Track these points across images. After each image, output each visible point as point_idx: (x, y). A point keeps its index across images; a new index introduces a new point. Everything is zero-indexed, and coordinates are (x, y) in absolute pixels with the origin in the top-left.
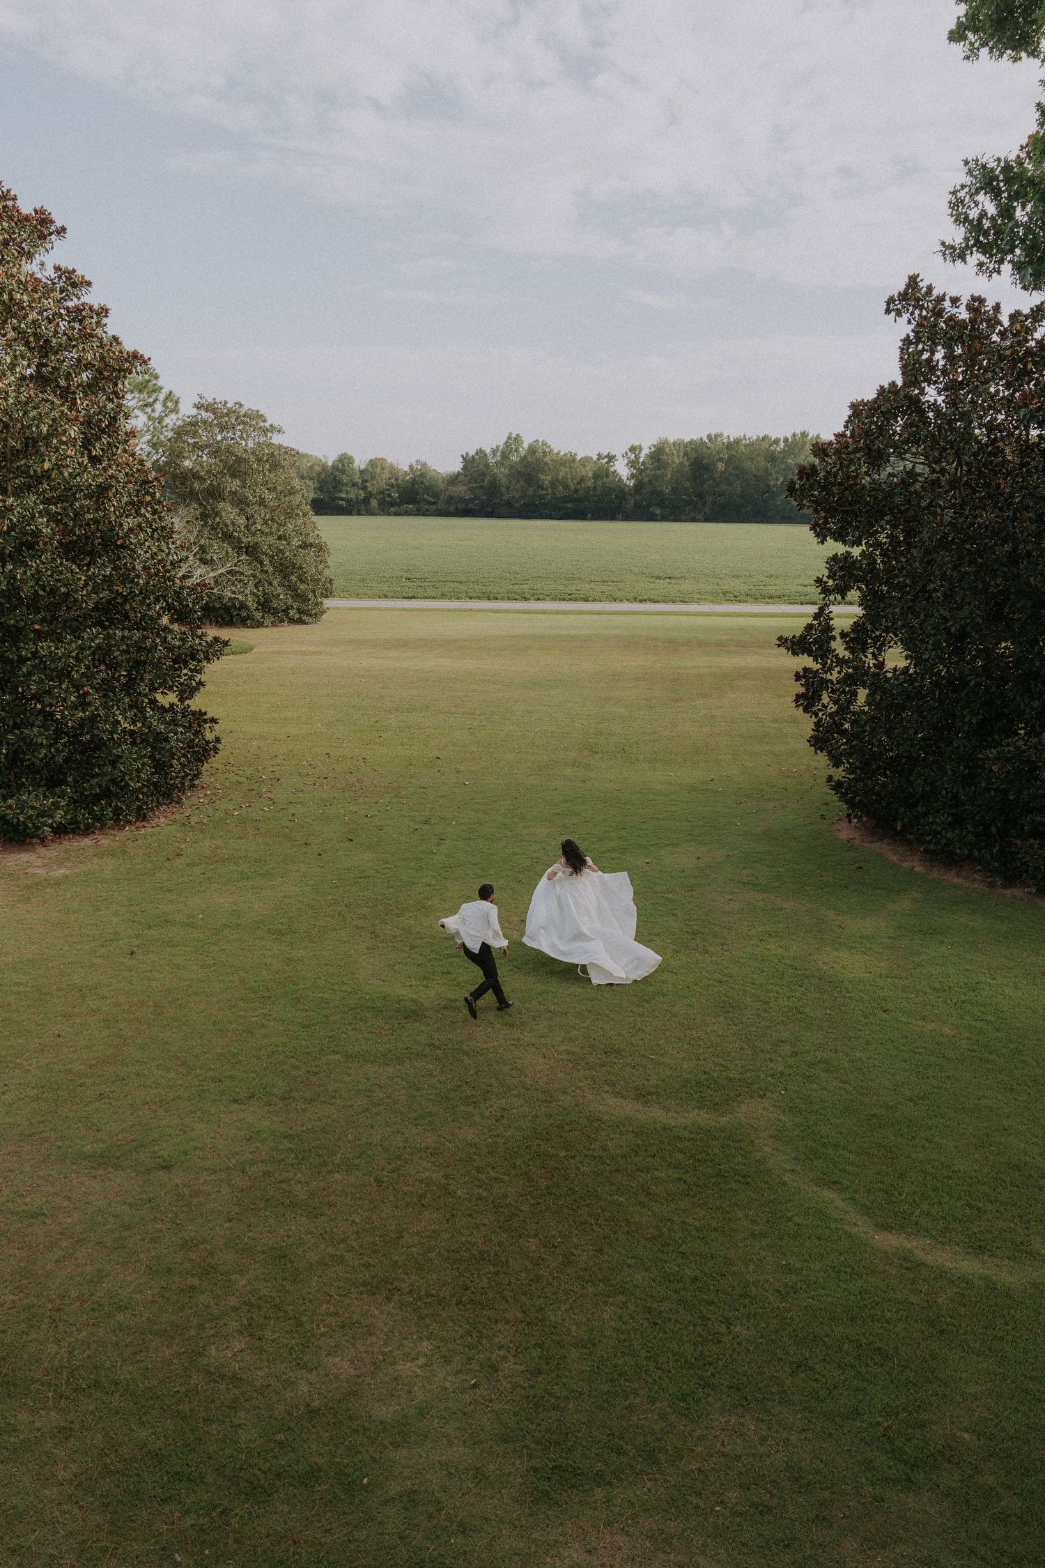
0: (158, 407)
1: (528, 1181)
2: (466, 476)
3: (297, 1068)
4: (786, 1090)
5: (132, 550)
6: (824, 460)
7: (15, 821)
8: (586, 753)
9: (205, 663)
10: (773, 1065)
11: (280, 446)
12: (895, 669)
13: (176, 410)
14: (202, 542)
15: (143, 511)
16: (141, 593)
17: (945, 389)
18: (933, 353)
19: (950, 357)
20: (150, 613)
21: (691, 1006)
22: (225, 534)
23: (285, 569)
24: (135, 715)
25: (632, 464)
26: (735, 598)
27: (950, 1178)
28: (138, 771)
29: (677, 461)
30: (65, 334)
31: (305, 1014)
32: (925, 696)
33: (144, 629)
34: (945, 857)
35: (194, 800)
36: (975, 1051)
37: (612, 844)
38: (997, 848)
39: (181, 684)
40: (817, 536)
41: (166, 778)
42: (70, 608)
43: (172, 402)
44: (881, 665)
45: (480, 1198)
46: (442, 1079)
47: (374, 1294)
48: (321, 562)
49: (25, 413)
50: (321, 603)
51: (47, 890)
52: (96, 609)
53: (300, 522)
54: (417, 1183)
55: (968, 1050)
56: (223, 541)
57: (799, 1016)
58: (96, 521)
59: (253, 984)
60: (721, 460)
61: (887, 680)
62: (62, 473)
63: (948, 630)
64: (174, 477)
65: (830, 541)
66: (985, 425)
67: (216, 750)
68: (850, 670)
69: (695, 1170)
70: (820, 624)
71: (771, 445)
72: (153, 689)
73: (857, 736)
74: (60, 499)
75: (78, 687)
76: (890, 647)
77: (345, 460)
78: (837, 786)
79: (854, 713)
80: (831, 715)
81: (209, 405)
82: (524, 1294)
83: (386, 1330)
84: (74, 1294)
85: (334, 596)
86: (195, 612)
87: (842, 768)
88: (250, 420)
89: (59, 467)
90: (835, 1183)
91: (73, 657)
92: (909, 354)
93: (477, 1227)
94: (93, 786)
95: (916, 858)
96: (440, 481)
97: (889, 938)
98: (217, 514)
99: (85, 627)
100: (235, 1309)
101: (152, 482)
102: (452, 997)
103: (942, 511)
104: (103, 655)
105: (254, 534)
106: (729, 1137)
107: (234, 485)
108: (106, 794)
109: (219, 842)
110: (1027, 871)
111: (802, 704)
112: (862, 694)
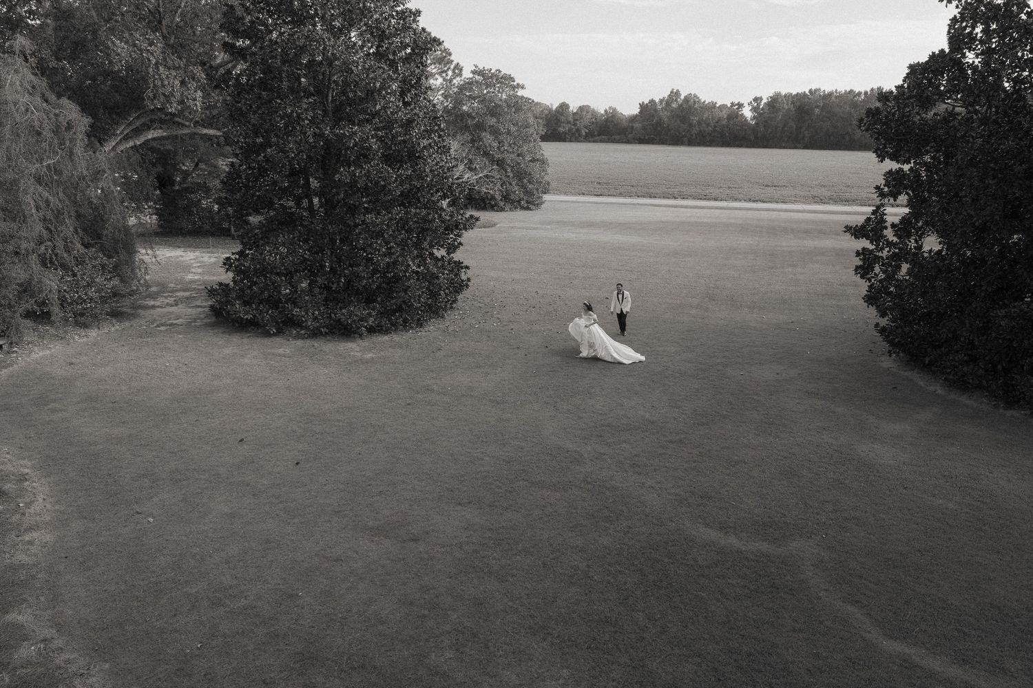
0: (450, 73)
1: (642, 575)
2: (641, 117)
3: (500, 488)
4: (826, 534)
5: (424, 159)
6: (886, 104)
7: (346, 323)
8: (706, 300)
9: (464, 231)
10: (818, 517)
11: (523, 97)
12: (931, 251)
13: (460, 75)
14: (470, 157)
15: (433, 136)
16: (428, 186)
17: (982, 54)
18: (973, 29)
19: (986, 31)
20: (433, 199)
21: (764, 472)
22: (484, 152)
23: (520, 175)
24: (420, 262)
25: (754, 109)
26: (822, 201)
27: (944, 608)
28: (419, 296)
29: (786, 107)
30: (394, 27)
31: (507, 454)
32: (953, 271)
33: (429, 209)
34: (961, 384)
35: (452, 317)
36: (972, 522)
37: (719, 361)
38: (1001, 381)
39: (449, 244)
40: (878, 156)
41: (436, 302)
42: (386, 195)
43: (458, 69)
44: (919, 248)
45: (609, 582)
46: (591, 504)
47: (535, 635)
48: (543, 170)
49: (367, 75)
50: (542, 197)
51: (361, 366)
52: (402, 195)
53: (531, 145)
54: (569, 568)
55: (966, 520)
56: (483, 157)
57: (840, 485)
58: (404, 142)
59: (478, 433)
60: (817, 107)
61: (924, 259)
62: (386, 112)
63: (973, 224)
64: (456, 116)
65: (887, 161)
66: (1013, 80)
67: (467, 286)
68: (897, 250)
69: (756, 581)
70: (876, 218)
71: (855, 96)
72: (432, 246)
73: (900, 296)
74: (383, 128)
75: (387, 243)
76: (928, 235)
77: (564, 106)
78: (883, 331)
79: (897, 280)
80: (880, 281)
81: (481, 71)
82: (632, 648)
83: (541, 658)
84: (354, 610)
85: (550, 193)
86: (460, 199)
87: (887, 318)
88: (505, 80)
89: (384, 108)
90: (857, 602)
91: (385, 225)
92: (955, 29)
93: (605, 600)
94: (392, 304)
95: (938, 384)
96: (624, 121)
97: (912, 437)
98: (481, 140)
99: (394, 206)
100: (448, 632)
101: (439, 118)
102: (602, 451)
103: (974, 140)
104: (403, 224)
105: (502, 153)
106: (783, 562)
107: (492, 121)
108: (400, 309)
109: (464, 343)
110: (1024, 399)
111: (859, 273)
112: (905, 267)
